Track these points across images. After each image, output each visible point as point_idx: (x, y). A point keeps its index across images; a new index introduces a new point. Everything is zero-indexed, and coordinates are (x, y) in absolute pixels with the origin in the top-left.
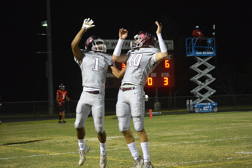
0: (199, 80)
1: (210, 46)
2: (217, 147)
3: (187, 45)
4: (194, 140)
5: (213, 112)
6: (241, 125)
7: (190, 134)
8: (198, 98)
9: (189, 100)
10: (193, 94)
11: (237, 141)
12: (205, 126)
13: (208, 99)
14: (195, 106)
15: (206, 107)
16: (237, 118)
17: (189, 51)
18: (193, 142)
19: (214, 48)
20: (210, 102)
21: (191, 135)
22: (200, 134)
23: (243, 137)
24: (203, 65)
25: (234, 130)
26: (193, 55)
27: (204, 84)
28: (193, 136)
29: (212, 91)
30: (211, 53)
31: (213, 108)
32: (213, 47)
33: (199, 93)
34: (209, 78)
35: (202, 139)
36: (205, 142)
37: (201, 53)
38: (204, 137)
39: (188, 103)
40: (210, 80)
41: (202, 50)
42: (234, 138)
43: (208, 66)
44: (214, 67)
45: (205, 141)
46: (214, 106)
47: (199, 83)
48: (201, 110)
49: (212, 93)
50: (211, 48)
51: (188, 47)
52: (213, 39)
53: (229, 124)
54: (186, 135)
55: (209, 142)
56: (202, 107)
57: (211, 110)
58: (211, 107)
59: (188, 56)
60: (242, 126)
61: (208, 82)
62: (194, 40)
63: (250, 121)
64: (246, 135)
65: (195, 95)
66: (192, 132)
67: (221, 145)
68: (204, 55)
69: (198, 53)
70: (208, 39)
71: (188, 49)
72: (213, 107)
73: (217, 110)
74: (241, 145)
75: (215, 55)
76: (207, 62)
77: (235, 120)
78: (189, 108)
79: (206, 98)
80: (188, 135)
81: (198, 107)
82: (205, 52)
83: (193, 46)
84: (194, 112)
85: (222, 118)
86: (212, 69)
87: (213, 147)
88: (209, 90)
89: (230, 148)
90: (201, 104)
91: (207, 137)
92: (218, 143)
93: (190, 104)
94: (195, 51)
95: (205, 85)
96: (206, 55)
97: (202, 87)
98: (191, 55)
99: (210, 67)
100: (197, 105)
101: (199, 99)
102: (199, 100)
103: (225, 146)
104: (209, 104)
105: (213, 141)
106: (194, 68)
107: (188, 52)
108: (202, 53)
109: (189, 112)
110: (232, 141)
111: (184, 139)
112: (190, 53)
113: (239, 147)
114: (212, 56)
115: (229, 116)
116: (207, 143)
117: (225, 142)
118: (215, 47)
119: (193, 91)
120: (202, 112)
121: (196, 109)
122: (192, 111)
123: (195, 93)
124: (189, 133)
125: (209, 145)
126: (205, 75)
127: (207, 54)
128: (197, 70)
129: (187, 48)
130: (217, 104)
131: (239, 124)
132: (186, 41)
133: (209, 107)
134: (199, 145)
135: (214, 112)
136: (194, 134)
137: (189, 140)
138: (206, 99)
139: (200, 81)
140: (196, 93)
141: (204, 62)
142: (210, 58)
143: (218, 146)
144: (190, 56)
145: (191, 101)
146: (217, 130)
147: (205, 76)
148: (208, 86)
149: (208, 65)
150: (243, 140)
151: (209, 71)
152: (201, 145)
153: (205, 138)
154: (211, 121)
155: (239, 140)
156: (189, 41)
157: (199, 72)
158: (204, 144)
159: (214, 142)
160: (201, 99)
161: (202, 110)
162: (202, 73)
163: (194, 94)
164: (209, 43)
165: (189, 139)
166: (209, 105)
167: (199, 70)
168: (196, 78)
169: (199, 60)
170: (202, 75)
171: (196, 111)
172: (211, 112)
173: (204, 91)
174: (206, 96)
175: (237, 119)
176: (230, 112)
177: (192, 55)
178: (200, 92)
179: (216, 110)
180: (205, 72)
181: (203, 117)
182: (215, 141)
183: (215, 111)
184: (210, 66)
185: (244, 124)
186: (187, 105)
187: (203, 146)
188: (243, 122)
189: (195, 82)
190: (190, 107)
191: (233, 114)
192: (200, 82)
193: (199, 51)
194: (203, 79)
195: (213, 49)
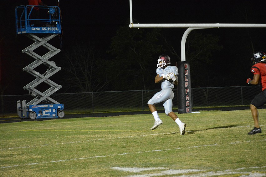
0: (36, 69)
1: (52, 18)
2: (51, 173)
3: (17, 17)
4: (18, 162)
5: (57, 118)
6: (95, 138)
7: (14, 154)
8: (34, 97)
9: (21, 101)
10: (26, 91)
11: (83, 163)
12: (40, 140)
13: (50, 99)
14: (31, 110)
15: (47, 111)
16: (90, 127)
17: (21, 26)
18: (18, 166)
19: (58, 22)
20: (53, 103)
21: (16, 155)
22: (30, 152)
23: (94, 155)
24: (42, 46)
25: (82, 146)
26: (27, 32)
27: (44, 76)
28: (18, 156)
29: (56, 87)
30: (54, 29)
31: (57, 112)
32: (57, 20)
33: (35, 90)
34: (52, 67)
35: (32, 160)
36: (35, 165)
37: (38, 29)
38: (35, 157)
39: (19, 105)
40: (52, 70)
41: (41, 25)
42: (80, 158)
43: (49, 49)
44: (59, 50)
45: (35, 163)
46: (59, 108)
47: (35, 74)
48: (39, 115)
49: (56, 90)
50: (54, 21)
51: (19, 19)
52: (57, 8)
53: (76, 136)
54: (8, 155)
55: (41, 165)
56: (40, 111)
57: (54, 115)
58: (54, 111)
59: (19, 33)
60: (95, 140)
61: (49, 74)
62: (27, 9)
63: (109, 132)
64: (98, 154)
65: (30, 92)
66: (17, 150)
67: (58, 170)
68: (44, 32)
69: (34, 29)
70: (49, 7)
71: (19, 23)
72: (58, 110)
73: (63, 116)
74: (88, 168)
75: (60, 32)
76: (48, 42)
77: (87, 131)
78: (20, 112)
79: (46, 97)
80: (11, 155)
81: (34, 111)
82: (45, 28)
83: (26, 19)
84: (28, 119)
85: (68, 127)
86: (55, 53)
87: (45, 172)
88: (51, 85)
89: (71, 175)
90: (40, 106)
91: (39, 157)
92: (55, 166)
93: (23, 107)
94: (30, 26)
95: (45, 78)
96: (47, 32)
97: (41, 81)
98: (23, 32)
99: (53, 51)
100: (33, 107)
101: (36, 99)
102: (37, 101)
103: (64, 171)
104: (52, 106)
105: (48, 164)
106: (28, 52)
107: (19, 27)
108: (41, 29)
109: (21, 118)
110: (77, 162)
111: (3, 161)
112: (21, 29)
113: (84, 172)
114: (56, 34)
115: (79, 124)
116: (38, 167)
117: (65, 164)
118: (60, 20)
119: (26, 87)
120: (41, 118)
121: (32, 114)
122: (26, 117)
123: (29, 89)
124: (13, 151)
125: (40, 170)
126: (45, 62)
127: (48, 30)
128: (33, 55)
129: (17, 21)
130: (64, 106)
131: (92, 136)
132: (16, 10)
133: (52, 111)
134: (24, 170)
135: (59, 118)
136: (21, 153)
137: (11, 163)
138: (47, 99)
139: (37, 71)
140: (31, 90)
141: (43, 42)
142: (53, 36)
143: (53, 172)
144: (21, 34)
145: (24, 101)
146: (56, 145)
147: (45, 64)
148: (49, 78)
149: (50, 47)
150: (93, 161)
151: (52, 56)
152: (27, 170)
153: (37, 158)
154: (50, 131)
155: (88, 160)
156: (21, 11)
157: (36, 58)
158: (33, 168)
159: (50, 165)
160: (39, 98)
161: (41, 115)
162: (40, 60)
163: (28, 91)
164: (51, 14)
165: (12, 161)
166: (52, 108)
167: (36, 55)
168: (31, 67)
169: (35, 39)
170: (40, 63)
171: (32, 118)
172: (54, 118)
173: (43, 87)
174: (46, 95)
175: (90, 129)
176: (82, 118)
177: (25, 32)
178: (38, 88)
179: (62, 114)
180: (45, 58)
181: (40, 126)
182: (50, 163)
183: (60, 116)
184: (52, 49)
185: (99, 136)
186: (18, 108)
187: (31, 172)
188: (98, 133)
189: (30, 73)
190: (22, 111)
191: (86, 121)
192: (37, 73)
193: (35, 26)
194: (43, 69)
195: (56, 23)
